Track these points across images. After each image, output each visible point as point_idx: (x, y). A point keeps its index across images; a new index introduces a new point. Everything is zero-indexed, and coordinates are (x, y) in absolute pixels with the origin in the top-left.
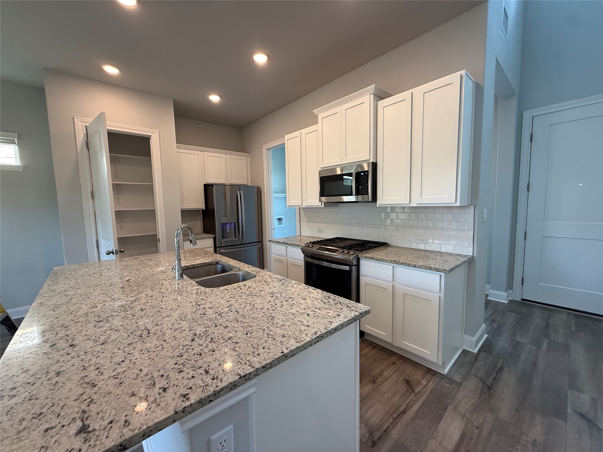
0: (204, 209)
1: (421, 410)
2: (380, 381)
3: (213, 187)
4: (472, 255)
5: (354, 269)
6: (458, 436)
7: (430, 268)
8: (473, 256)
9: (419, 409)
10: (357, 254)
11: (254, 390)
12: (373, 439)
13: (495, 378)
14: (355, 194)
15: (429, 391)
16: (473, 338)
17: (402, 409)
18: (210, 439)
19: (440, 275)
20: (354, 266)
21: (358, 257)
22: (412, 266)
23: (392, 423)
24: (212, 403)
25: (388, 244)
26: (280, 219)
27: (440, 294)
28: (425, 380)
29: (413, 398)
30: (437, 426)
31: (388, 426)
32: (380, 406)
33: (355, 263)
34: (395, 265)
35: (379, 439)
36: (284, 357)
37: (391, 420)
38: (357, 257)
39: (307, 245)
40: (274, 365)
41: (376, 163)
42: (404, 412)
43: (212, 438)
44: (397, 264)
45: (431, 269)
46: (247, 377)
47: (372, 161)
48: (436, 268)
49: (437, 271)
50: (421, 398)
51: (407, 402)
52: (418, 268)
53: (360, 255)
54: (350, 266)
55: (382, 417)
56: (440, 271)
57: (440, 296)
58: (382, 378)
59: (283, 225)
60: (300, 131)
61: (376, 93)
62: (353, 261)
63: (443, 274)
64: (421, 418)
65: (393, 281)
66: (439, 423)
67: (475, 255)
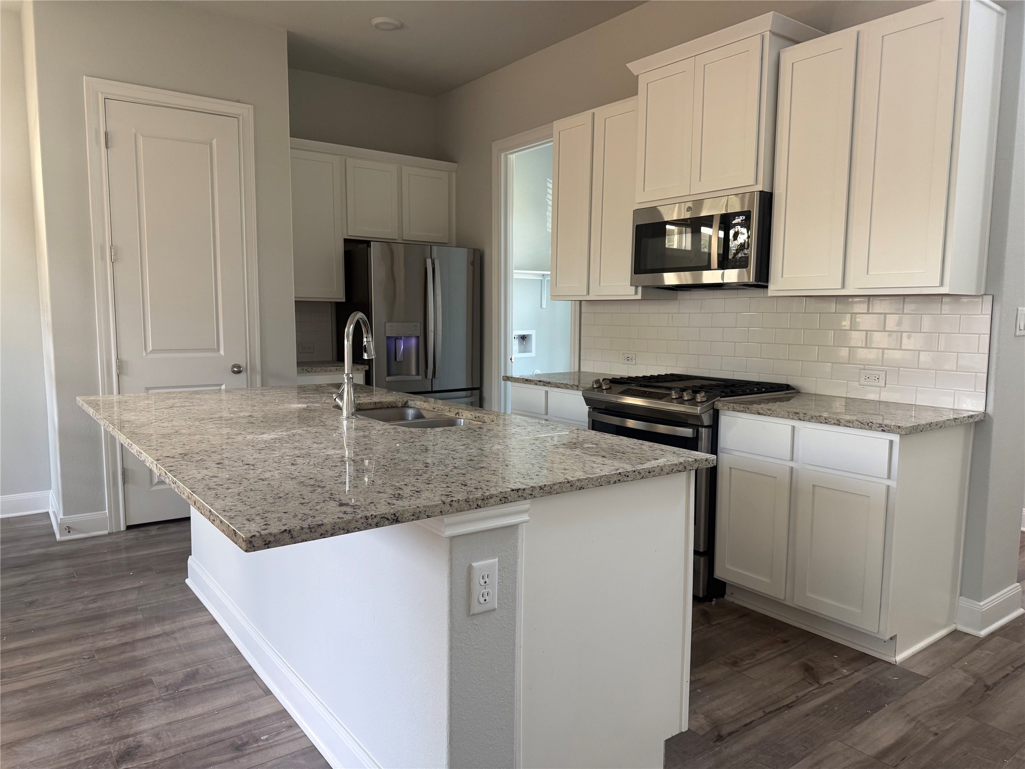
0: (344, 301)
1: (826, 706)
2: (748, 663)
3: (369, 246)
4: (982, 409)
5: (704, 432)
6: (892, 741)
7: (870, 424)
8: (985, 414)
9: (823, 704)
10: (714, 402)
11: (525, 517)
12: (719, 733)
13: (1008, 675)
14: (716, 266)
15: (852, 684)
16: (978, 603)
17: (787, 702)
18: (471, 565)
19: (891, 442)
20: (705, 427)
21: (715, 408)
22: (833, 422)
23: (760, 718)
24: (479, 510)
25: (794, 389)
26: (523, 338)
27: (888, 482)
28: (847, 668)
29: (814, 690)
30: (853, 727)
31: (754, 721)
32: (740, 696)
33: (706, 420)
34: (797, 423)
35: (730, 734)
36: (569, 485)
37: (761, 714)
38: (713, 408)
39: (599, 385)
40: (555, 492)
41: (772, 193)
42: (789, 707)
43: (474, 564)
44: (800, 419)
45: (871, 428)
46: (520, 493)
47: (760, 187)
48: (881, 425)
49: (883, 431)
50: (831, 691)
51: (800, 694)
52: (845, 426)
53: (719, 405)
54: (696, 427)
55: (742, 709)
56: (889, 432)
57: (888, 487)
58: (754, 660)
59: (533, 354)
60: (592, 111)
61: (773, 30)
62: (703, 416)
63: (896, 438)
64: (822, 716)
65: (792, 460)
66: (858, 724)
67: (990, 410)
